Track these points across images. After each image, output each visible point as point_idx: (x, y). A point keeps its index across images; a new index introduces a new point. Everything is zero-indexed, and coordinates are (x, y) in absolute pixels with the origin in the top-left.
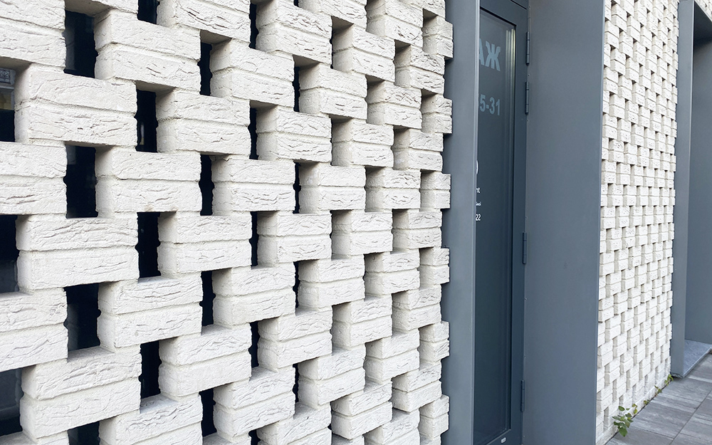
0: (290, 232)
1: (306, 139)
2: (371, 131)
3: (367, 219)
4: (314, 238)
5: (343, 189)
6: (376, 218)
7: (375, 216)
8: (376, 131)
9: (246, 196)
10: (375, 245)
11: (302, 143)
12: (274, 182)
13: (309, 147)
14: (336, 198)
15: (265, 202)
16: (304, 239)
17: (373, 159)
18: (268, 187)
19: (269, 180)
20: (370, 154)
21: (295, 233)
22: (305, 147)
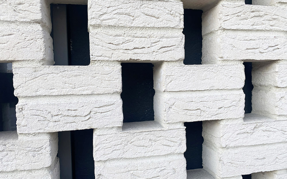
0: (114, 155)
1: (139, 33)
2: (253, 14)
3: (248, 130)
4: (156, 160)
5: (206, 94)
6: (264, 128)
7: (261, 126)
8: (262, 14)
9: (39, 113)
10: (261, 162)
11: (132, 39)
12: (84, 93)
13: (145, 42)
14: (193, 106)
15: (71, 119)
16: (140, 161)
17: (257, 51)
18: (75, 100)
19: (76, 91)
20: (252, 44)
21: (124, 156)
22: (137, 43)
